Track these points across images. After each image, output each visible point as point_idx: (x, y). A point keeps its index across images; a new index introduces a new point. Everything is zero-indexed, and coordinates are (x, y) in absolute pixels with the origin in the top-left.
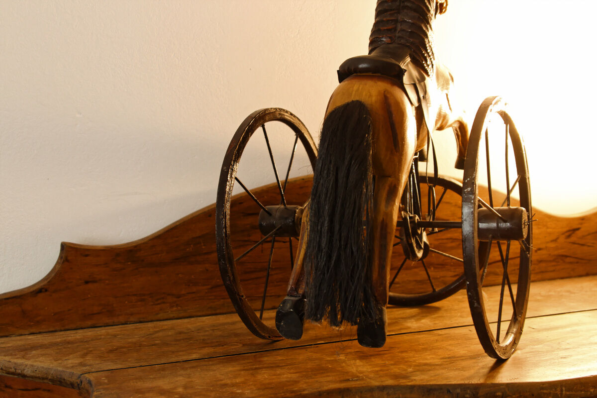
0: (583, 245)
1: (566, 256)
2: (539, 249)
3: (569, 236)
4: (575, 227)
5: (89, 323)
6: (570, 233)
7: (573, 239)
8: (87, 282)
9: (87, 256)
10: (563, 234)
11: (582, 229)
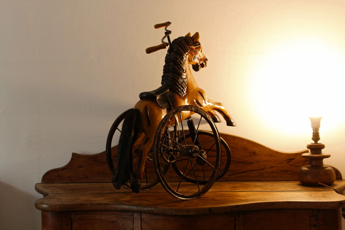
0: (297, 166)
1: (288, 171)
2: (272, 167)
3: (289, 162)
4: (292, 158)
5: (80, 181)
6: (289, 160)
7: (291, 163)
8: (79, 167)
9: (79, 158)
10: (285, 161)
11: (295, 159)
